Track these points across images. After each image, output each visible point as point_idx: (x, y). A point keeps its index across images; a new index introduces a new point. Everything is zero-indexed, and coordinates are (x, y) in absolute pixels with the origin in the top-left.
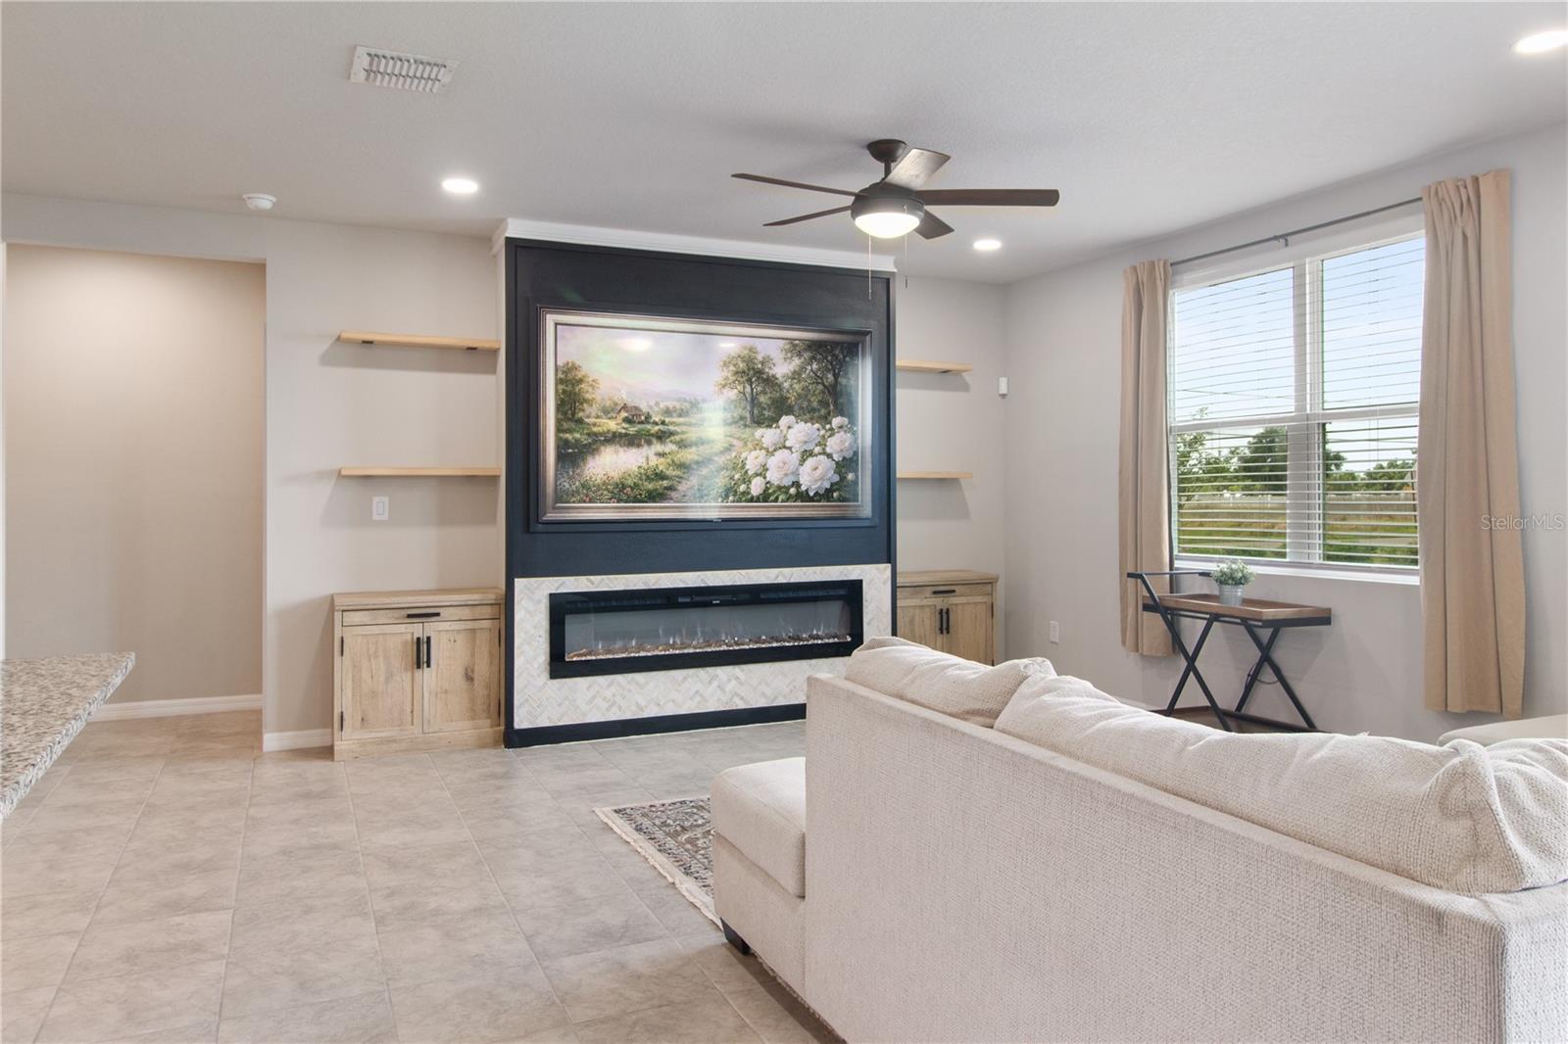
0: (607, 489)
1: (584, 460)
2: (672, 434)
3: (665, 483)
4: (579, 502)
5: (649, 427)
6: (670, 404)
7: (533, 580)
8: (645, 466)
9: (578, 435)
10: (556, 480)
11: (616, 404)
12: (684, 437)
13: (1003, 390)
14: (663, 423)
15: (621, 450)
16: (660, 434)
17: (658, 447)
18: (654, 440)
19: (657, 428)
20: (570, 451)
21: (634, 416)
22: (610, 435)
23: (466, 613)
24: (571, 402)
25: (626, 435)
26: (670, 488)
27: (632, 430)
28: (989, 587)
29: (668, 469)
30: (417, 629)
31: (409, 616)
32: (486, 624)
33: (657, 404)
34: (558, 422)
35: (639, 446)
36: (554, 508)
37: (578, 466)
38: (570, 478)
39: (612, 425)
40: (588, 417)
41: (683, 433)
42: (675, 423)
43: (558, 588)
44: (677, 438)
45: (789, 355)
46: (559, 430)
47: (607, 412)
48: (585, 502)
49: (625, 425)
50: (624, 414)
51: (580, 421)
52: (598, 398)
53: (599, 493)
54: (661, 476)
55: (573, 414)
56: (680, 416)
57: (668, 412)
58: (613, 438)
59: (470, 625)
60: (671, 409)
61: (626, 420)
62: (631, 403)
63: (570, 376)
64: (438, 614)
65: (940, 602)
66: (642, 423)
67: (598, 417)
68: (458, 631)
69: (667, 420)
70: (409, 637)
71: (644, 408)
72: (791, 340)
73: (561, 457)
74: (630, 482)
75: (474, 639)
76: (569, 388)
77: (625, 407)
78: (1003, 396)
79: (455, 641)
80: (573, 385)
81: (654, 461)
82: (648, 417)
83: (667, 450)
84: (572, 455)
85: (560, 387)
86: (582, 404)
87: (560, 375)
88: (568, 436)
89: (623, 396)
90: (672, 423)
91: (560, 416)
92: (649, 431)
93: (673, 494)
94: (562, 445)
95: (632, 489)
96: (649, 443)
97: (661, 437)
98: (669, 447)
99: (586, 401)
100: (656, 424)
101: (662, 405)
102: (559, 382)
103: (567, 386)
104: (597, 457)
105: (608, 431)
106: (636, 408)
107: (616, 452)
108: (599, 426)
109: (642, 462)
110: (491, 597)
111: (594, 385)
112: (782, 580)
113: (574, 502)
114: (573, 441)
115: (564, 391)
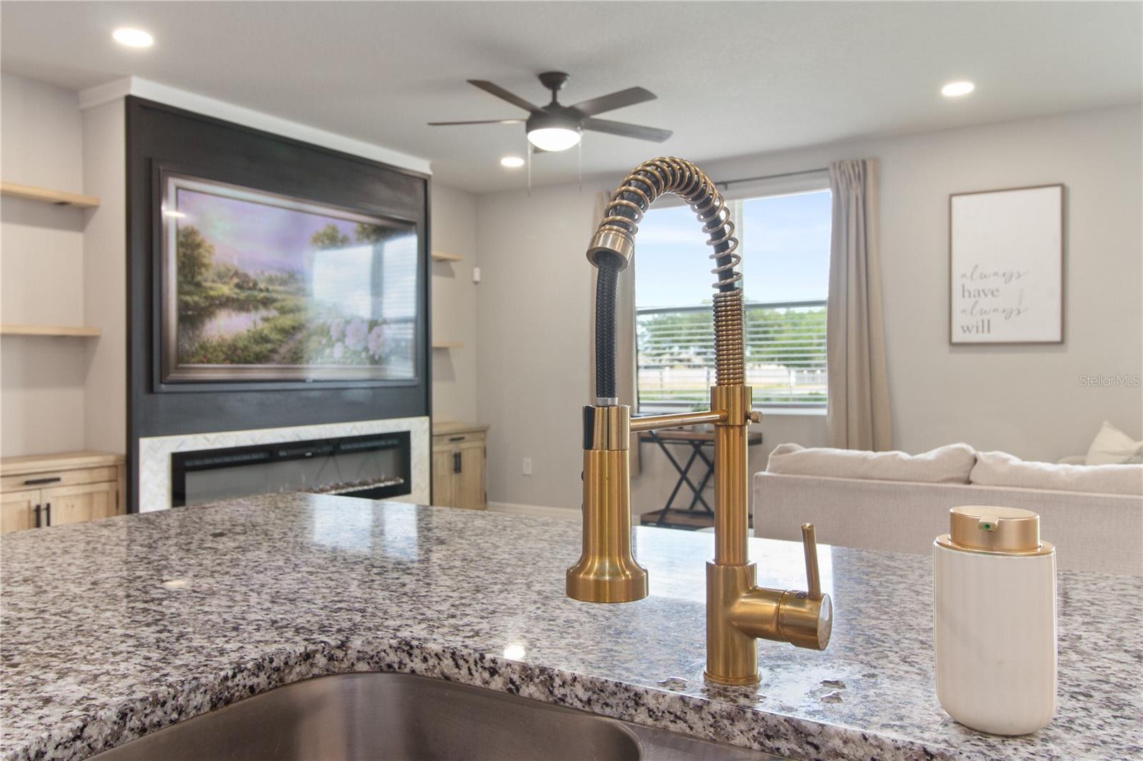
0: (222, 351)
1: (202, 322)
2: (274, 301)
3: (269, 346)
4: (198, 363)
5: (256, 293)
6: (273, 273)
7: (155, 440)
8: (253, 330)
9: (196, 298)
10: (178, 340)
11: (229, 270)
12: (284, 304)
13: (477, 277)
14: (267, 290)
15: (234, 314)
16: (265, 300)
17: (263, 313)
18: (260, 306)
19: (262, 295)
20: (190, 313)
21: (244, 283)
22: (224, 300)
23: (83, 477)
24: (191, 264)
25: (238, 300)
26: (273, 351)
27: (243, 295)
28: (482, 435)
29: (271, 333)
30: (36, 497)
31: (28, 483)
32: (105, 487)
33: (262, 272)
34: (180, 284)
35: (248, 310)
36: (177, 368)
37: (197, 329)
38: (190, 339)
39: (226, 290)
40: (206, 281)
41: (284, 300)
42: (278, 291)
43: (179, 446)
44: (278, 305)
45: (361, 236)
46: (181, 292)
47: (221, 277)
48: (203, 362)
49: (237, 291)
50: (236, 280)
51: (198, 285)
52: (214, 263)
53: (215, 354)
54: (265, 340)
55: (193, 277)
56: (280, 284)
57: (271, 280)
58: (226, 303)
59: (88, 489)
60: (274, 277)
61: (238, 286)
62: (241, 271)
63: (190, 240)
64: (58, 479)
65: (454, 448)
66: (250, 289)
67: (214, 281)
68: (77, 496)
69: (271, 288)
70: (25, 506)
71: (252, 274)
72: (362, 223)
73: (182, 319)
74: (240, 344)
75: (91, 504)
76: (189, 252)
77: (236, 274)
78: (476, 283)
79: (73, 506)
80: (192, 250)
81: (260, 325)
82: (255, 284)
83: (271, 316)
84: (192, 317)
85: (182, 250)
86: (200, 268)
87: (182, 239)
88: (188, 298)
89: (235, 263)
90: (275, 291)
91: (181, 279)
92: (256, 297)
93: (276, 357)
94: (183, 307)
95: (243, 350)
96: (256, 308)
97: (266, 303)
98: (272, 313)
99: (205, 266)
100: (261, 290)
101: (266, 274)
102: (180, 245)
103: (187, 249)
104: (213, 320)
105: (223, 295)
106: (246, 275)
107: (229, 316)
108: (215, 290)
109: (250, 326)
110: (110, 459)
111: (210, 250)
112: (355, 433)
113: (194, 363)
114: (192, 304)
115: (185, 255)
